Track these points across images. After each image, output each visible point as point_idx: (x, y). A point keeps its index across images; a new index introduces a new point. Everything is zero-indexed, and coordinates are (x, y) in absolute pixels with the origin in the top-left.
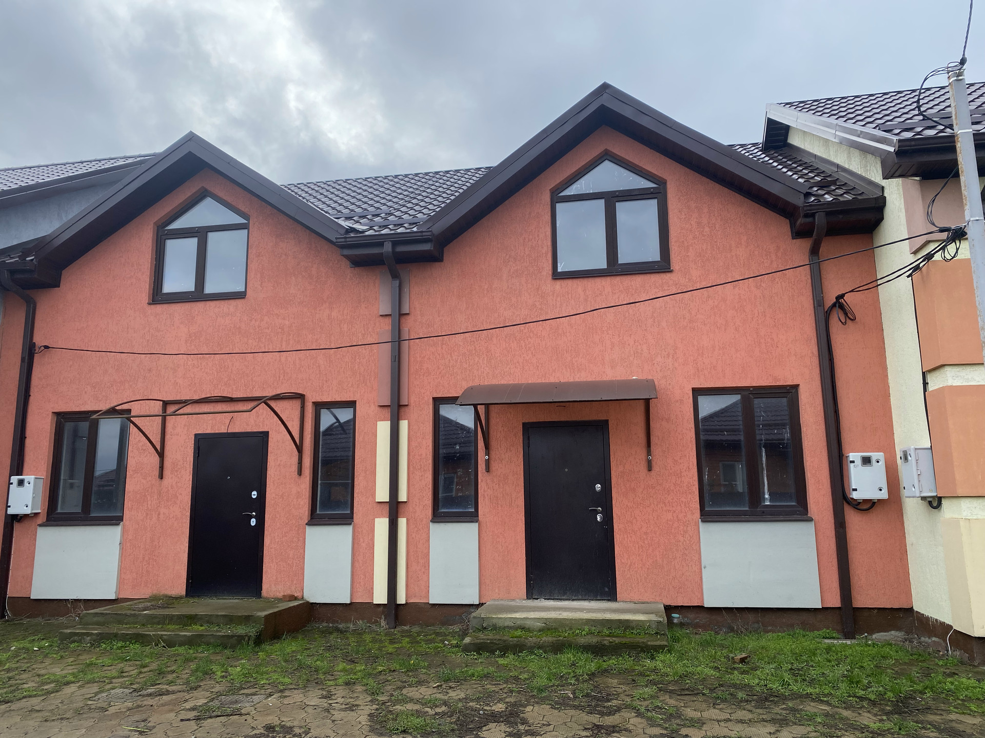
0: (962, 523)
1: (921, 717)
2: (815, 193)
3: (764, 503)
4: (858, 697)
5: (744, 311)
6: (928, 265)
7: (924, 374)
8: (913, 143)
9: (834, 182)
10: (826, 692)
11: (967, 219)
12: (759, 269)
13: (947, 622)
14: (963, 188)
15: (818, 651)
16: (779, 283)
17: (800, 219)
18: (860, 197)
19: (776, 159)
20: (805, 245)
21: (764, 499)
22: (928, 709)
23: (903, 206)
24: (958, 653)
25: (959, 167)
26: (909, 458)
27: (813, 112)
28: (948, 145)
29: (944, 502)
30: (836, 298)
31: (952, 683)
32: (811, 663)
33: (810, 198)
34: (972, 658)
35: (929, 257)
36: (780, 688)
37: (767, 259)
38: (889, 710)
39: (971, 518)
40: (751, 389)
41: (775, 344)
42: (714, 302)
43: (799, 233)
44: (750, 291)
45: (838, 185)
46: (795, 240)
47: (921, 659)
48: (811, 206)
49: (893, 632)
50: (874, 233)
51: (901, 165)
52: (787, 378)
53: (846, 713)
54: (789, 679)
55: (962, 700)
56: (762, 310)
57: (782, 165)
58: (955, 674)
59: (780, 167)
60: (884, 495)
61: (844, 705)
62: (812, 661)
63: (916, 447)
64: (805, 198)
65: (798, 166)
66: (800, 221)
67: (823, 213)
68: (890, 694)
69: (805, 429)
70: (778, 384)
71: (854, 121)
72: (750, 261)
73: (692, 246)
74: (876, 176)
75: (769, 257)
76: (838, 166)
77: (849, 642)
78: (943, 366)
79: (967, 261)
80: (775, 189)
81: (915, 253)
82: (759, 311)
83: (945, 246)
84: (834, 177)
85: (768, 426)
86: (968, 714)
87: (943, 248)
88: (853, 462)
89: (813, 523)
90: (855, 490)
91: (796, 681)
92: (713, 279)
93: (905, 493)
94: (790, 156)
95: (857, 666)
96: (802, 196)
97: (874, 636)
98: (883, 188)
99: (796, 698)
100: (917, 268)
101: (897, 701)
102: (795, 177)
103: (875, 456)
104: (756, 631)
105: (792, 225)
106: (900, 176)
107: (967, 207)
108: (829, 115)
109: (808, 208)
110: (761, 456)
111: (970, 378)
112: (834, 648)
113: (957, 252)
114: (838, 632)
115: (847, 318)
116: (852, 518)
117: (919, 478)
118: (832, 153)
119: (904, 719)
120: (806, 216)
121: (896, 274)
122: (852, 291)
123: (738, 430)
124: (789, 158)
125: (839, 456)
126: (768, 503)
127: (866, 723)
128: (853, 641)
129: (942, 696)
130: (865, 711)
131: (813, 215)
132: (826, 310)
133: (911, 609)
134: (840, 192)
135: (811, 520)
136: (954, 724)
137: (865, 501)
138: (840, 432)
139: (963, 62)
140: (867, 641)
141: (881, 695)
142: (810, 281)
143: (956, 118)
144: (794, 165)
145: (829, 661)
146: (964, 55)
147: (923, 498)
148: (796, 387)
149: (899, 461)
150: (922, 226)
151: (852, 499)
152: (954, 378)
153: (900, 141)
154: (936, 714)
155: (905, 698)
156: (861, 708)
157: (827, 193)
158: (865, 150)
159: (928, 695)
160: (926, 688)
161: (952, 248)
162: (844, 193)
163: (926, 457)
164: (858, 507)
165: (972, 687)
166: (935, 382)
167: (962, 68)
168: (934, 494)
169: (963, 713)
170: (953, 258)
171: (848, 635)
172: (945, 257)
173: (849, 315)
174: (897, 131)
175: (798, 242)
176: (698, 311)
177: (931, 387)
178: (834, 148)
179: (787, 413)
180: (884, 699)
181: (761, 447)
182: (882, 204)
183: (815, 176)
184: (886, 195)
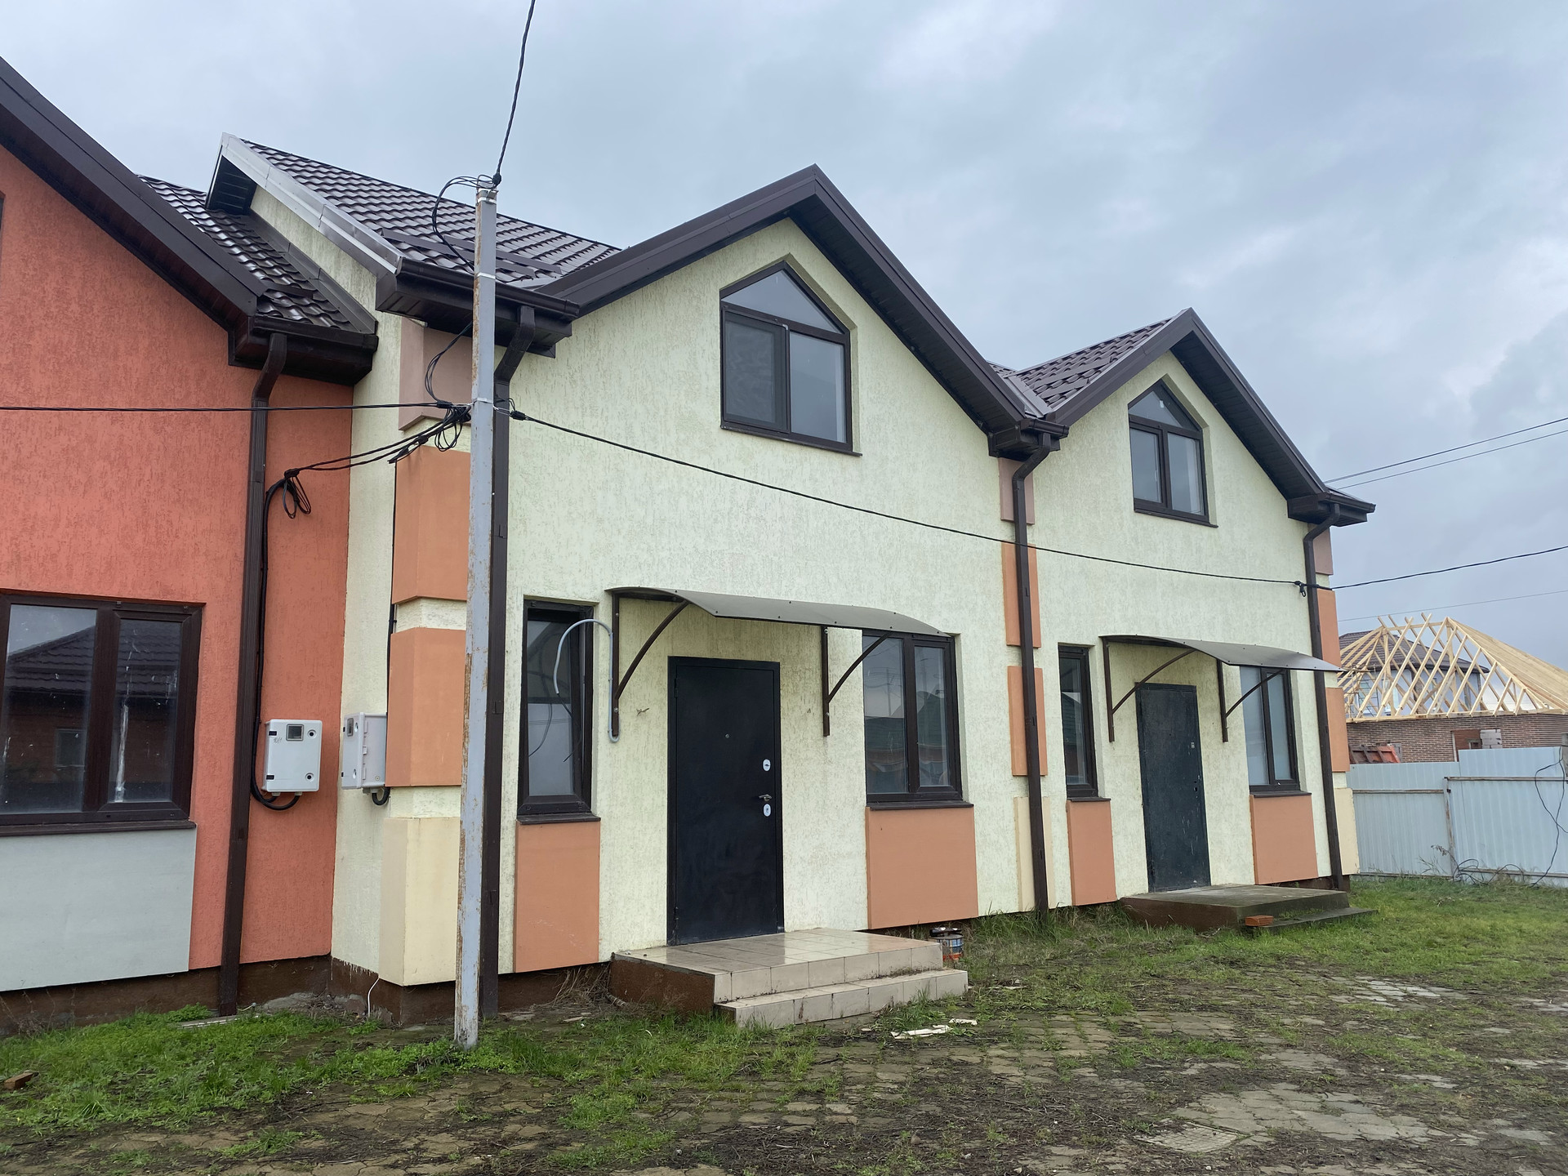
0: (410, 825)
1: (306, 1120)
2: (275, 301)
3: (113, 799)
4: (216, 1109)
5: (126, 467)
6: (419, 450)
7: (392, 607)
8: (421, 270)
9: (310, 294)
10: (164, 1110)
11: (473, 397)
12: (164, 400)
13: (372, 970)
14: (474, 354)
15: (167, 1044)
16: (196, 431)
17: (246, 336)
18: (342, 328)
19: (226, 228)
20: (249, 379)
21: (114, 794)
22: (319, 1106)
23: (398, 358)
24: (380, 1013)
25: (474, 323)
26: (355, 730)
27: (296, 174)
28: (464, 289)
29: (393, 794)
30: (285, 474)
31: (361, 1059)
32: (150, 1067)
33: (269, 307)
34: (396, 1019)
35: (422, 439)
36: (82, 1120)
37: (181, 387)
38: (261, 1119)
39: (423, 816)
40: (119, 602)
41: (174, 530)
42: (70, 440)
43: (242, 358)
44: (141, 434)
45: (315, 300)
46: (233, 367)
47: (327, 1029)
48: (265, 319)
49: (296, 995)
50: (356, 386)
51: (402, 297)
52: (185, 591)
53: (189, 1140)
54: (102, 1101)
55: (371, 1082)
56: (160, 472)
57: (234, 241)
58: (369, 1044)
59: (230, 243)
60: (313, 785)
61: (188, 1127)
62: (152, 1062)
63: (367, 714)
64: (258, 305)
65: (259, 252)
66: (246, 339)
67: (283, 335)
68: (268, 1094)
69: (204, 677)
70: (169, 598)
71: (351, 210)
72: (150, 383)
73: (41, 330)
74: (369, 303)
75: (184, 384)
76: (320, 271)
77: (223, 1021)
78: (417, 598)
79: (465, 457)
80: (211, 275)
81: (405, 429)
82: (154, 471)
83: (442, 429)
84: (311, 286)
85: (140, 669)
86: (374, 1102)
87: (438, 432)
88: (274, 733)
89: (194, 833)
90: (271, 777)
91: (114, 1103)
92: (74, 398)
93: (344, 782)
94: (250, 231)
95: (228, 1057)
96: (254, 300)
97: (266, 1006)
98: (377, 323)
99: (108, 1132)
100: (405, 452)
101: (276, 1103)
102: (252, 266)
103: (308, 724)
104: (61, 1026)
105: (232, 343)
106: (399, 312)
107: (475, 382)
108: (317, 188)
109: (262, 322)
110: (120, 719)
111: (450, 618)
112: (195, 1035)
113: (456, 440)
114: (210, 1006)
115: (298, 508)
116: (261, 821)
117: (363, 759)
118: (314, 248)
119: (278, 1130)
120: (256, 333)
121: (376, 455)
122: (310, 468)
123: (82, 674)
124: (248, 234)
125: (255, 723)
126: (121, 801)
127: (218, 1149)
128: (231, 1019)
129: (343, 1082)
130: (222, 1128)
131: (267, 335)
132: (267, 489)
133: (327, 957)
134: (315, 311)
135: (192, 827)
136: (351, 1122)
137: (285, 795)
138: (261, 686)
139: (497, 179)
140: (253, 1015)
141: (253, 1099)
142: (248, 438)
143: (479, 254)
144: (255, 249)
145: (183, 1058)
146: (499, 170)
147: (367, 790)
148: (200, 607)
149: (342, 734)
150: (418, 394)
151: (265, 791)
152: (430, 617)
153: (405, 260)
154: (328, 1111)
155: (289, 1096)
156: (216, 1125)
157: (296, 307)
158: (360, 260)
159: (324, 1083)
160: (323, 1074)
161: (450, 434)
162: (321, 315)
163: (377, 729)
164: (272, 805)
165: (386, 1060)
166: (407, 621)
167: (495, 187)
168: (381, 783)
169: (368, 1102)
170: (450, 447)
171: (225, 1010)
172: (439, 443)
173: (302, 504)
174: (406, 246)
175: (239, 372)
176: (35, 451)
177: (400, 628)
178: (319, 243)
179: (177, 649)
180: (257, 1104)
181: (121, 704)
182: (372, 348)
183: (283, 275)
184: (379, 334)
